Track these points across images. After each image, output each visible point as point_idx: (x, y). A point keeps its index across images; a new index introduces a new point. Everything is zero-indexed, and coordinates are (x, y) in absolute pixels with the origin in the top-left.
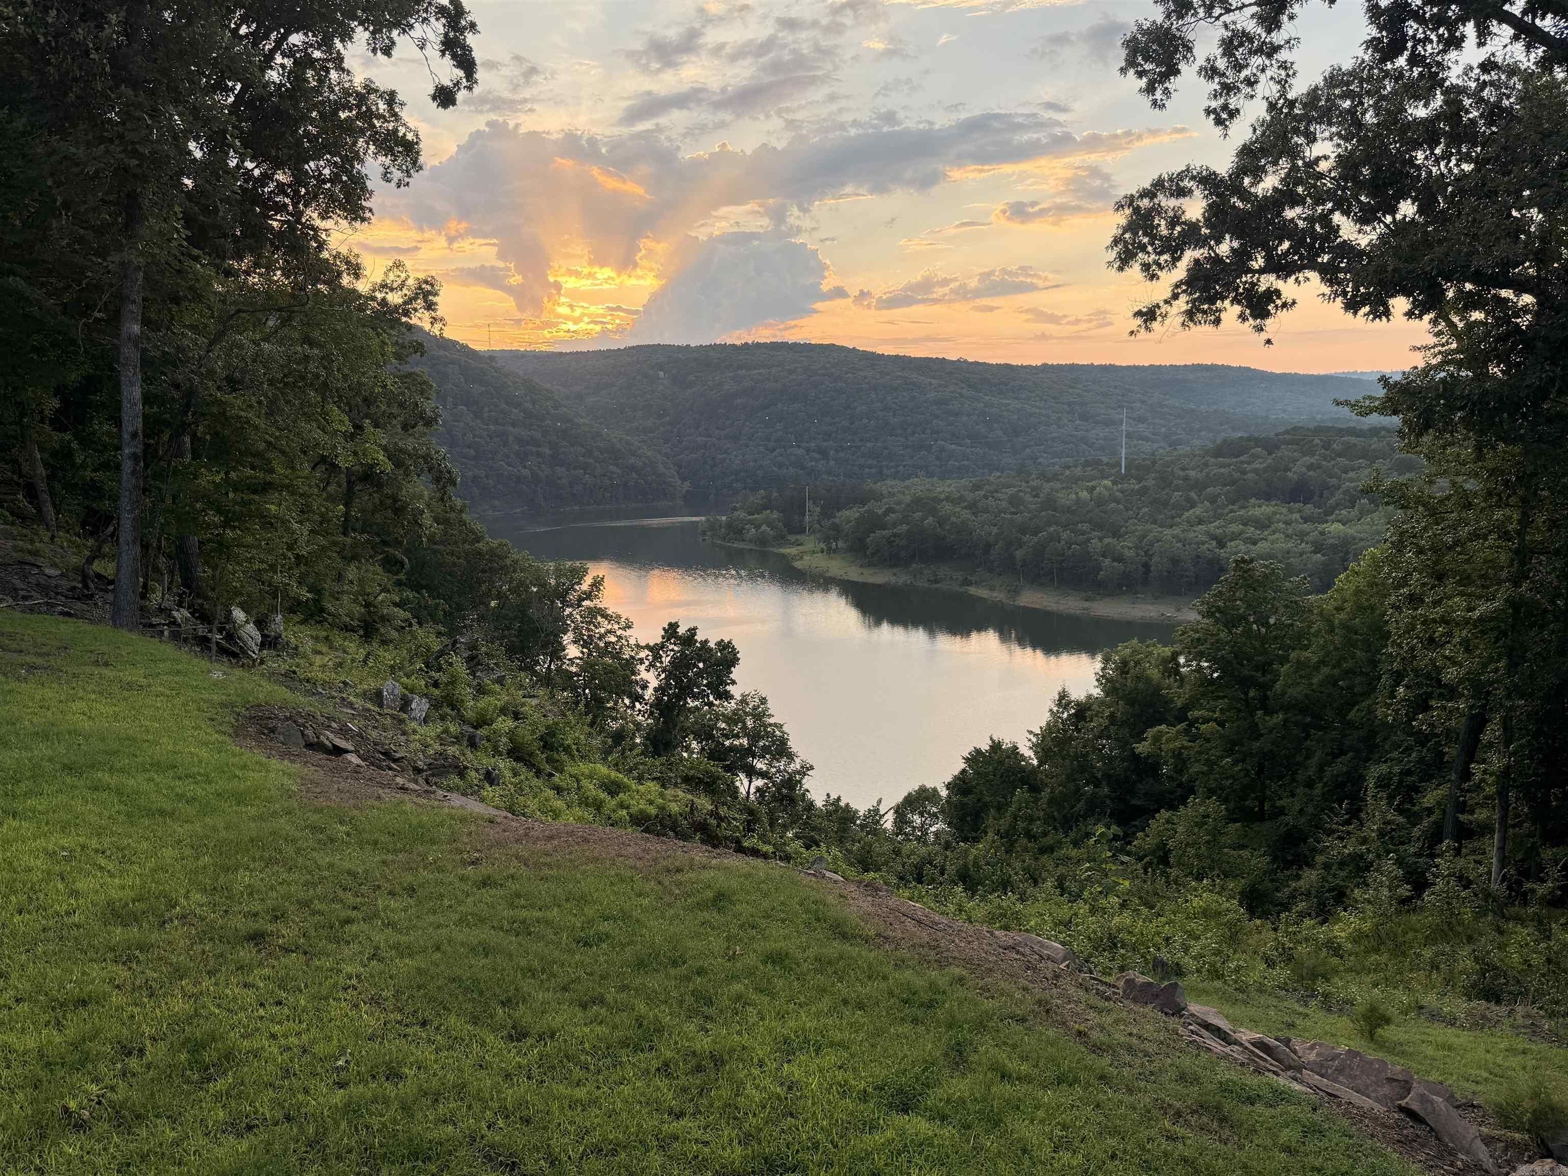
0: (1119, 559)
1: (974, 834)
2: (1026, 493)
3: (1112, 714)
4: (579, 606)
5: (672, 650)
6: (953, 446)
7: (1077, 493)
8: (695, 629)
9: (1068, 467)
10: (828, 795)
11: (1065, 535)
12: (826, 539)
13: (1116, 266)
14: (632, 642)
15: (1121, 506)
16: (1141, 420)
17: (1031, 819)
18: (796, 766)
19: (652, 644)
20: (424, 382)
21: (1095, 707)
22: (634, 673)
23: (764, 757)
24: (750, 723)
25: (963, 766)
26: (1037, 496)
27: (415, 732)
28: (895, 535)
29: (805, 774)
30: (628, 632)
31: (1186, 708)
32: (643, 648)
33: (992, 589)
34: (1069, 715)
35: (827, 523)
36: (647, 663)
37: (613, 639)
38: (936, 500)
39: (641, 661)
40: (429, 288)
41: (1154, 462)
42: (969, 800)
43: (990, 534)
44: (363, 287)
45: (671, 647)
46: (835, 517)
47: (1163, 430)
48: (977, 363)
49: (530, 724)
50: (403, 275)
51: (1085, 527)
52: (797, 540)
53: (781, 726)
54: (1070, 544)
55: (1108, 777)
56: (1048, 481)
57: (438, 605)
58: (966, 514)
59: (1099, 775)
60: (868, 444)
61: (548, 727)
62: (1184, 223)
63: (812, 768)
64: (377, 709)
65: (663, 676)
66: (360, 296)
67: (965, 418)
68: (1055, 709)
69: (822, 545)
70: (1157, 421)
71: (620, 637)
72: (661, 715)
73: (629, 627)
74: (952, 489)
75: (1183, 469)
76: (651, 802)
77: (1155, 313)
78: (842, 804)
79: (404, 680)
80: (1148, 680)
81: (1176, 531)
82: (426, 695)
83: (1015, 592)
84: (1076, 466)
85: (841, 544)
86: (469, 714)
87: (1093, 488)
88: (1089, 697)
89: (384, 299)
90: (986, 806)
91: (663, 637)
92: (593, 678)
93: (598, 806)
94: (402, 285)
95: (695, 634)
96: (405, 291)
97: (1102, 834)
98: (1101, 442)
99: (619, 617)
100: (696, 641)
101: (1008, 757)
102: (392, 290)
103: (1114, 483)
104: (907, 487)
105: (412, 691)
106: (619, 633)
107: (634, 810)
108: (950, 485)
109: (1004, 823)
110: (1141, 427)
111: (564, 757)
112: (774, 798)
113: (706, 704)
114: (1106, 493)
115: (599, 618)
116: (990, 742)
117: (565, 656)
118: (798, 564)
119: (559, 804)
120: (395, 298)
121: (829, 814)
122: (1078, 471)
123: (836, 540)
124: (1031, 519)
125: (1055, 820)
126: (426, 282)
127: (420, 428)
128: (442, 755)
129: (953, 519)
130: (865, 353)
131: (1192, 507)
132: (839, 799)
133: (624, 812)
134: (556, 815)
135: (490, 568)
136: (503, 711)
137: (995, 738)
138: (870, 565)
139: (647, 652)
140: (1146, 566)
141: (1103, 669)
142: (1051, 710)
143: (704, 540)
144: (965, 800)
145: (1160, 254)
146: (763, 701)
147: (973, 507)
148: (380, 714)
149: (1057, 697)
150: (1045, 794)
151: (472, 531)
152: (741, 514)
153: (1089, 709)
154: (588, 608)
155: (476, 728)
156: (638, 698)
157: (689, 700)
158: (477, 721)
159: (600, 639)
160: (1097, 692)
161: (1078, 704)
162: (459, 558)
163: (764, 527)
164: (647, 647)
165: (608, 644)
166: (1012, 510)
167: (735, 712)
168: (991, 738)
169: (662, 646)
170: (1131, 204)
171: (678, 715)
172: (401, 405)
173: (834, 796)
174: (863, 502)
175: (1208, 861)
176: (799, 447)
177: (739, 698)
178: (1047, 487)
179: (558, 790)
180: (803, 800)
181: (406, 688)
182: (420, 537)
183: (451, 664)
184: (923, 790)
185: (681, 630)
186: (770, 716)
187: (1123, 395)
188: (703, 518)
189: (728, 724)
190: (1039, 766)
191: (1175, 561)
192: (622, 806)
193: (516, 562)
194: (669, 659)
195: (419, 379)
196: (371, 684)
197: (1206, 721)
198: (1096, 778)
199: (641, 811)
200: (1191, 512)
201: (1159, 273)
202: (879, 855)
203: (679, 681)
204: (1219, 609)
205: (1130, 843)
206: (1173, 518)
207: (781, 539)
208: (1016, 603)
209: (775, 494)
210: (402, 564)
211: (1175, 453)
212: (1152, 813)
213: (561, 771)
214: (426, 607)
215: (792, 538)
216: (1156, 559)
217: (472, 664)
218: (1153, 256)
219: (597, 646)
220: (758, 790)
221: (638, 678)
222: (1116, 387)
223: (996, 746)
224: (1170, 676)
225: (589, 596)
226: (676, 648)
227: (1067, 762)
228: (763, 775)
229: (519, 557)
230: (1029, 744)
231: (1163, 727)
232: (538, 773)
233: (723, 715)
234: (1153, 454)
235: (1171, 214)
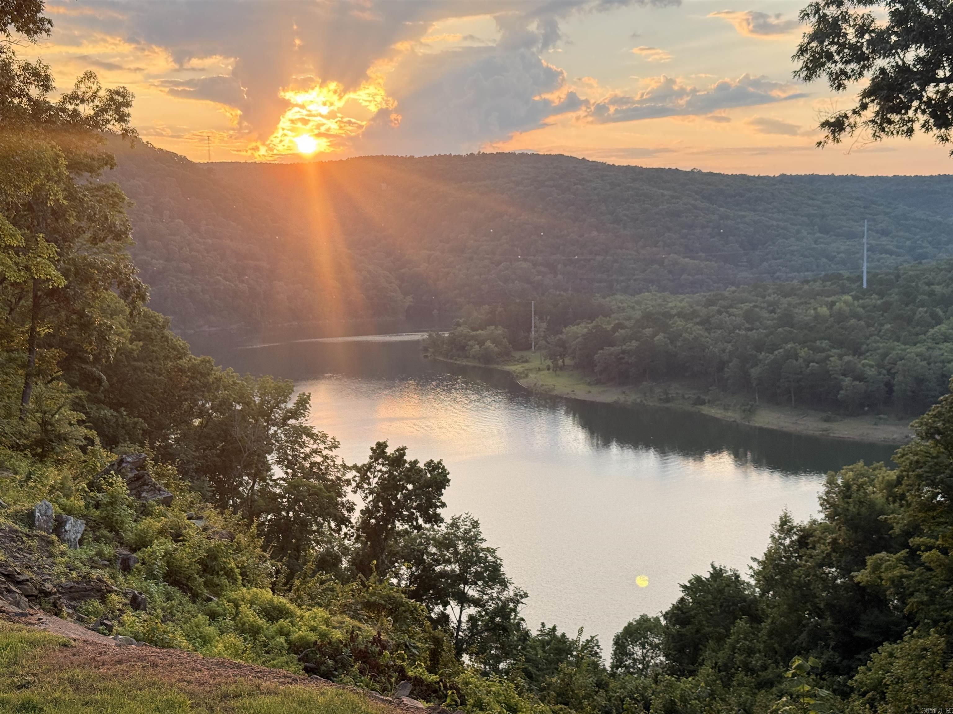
0: (860, 378)
1: (692, 667)
2: (762, 308)
3: (835, 541)
4: (284, 424)
5: (380, 471)
6: (687, 260)
7: (815, 309)
8: (404, 448)
9: (807, 282)
10: (543, 625)
11: (803, 352)
12: (552, 356)
13: (803, 75)
14: (339, 462)
15: (862, 323)
16: (885, 233)
17: (750, 652)
18: (510, 593)
19: (359, 465)
20: (117, 195)
21: (818, 533)
22: (340, 495)
23: (476, 584)
24: (461, 548)
25: (682, 595)
26: (773, 311)
27: (63, 554)
28: (623, 352)
29: (518, 602)
30: (334, 452)
31: (908, 534)
32: (349, 468)
33: (726, 408)
34: (792, 542)
35: (553, 339)
36: (354, 484)
37: (318, 459)
38: (668, 315)
39: (348, 482)
40: (120, 99)
41: (898, 277)
42: (688, 630)
43: (724, 351)
44: (53, 99)
45: (379, 467)
46: (561, 333)
47: (908, 243)
48: (711, 174)
49: (190, 547)
50: (95, 87)
51: (825, 344)
52: (522, 357)
53: (494, 551)
54: (808, 362)
55: (830, 606)
56: (785, 296)
57: (136, 423)
58: (699, 330)
59: (822, 606)
60: (599, 258)
61: (209, 550)
62: (873, 31)
63: (526, 595)
64: (26, 530)
65: (371, 498)
66: (50, 108)
67: (698, 231)
68: (777, 535)
69: (549, 362)
70: (901, 233)
71: (326, 457)
72: (368, 538)
73: (336, 447)
74: (683, 304)
75: (929, 284)
76: (313, 629)
77: (843, 123)
78: (559, 633)
79: (63, 500)
80: (872, 505)
81: (920, 349)
82: (84, 517)
83: (751, 411)
84: (815, 281)
85: (568, 361)
86: (129, 536)
87: (833, 304)
88: (814, 522)
89: (75, 110)
90: (706, 637)
91: (371, 458)
92: (296, 501)
93: (255, 631)
94: (95, 95)
95: (404, 454)
96: (97, 102)
97: (799, 667)
98: (842, 255)
99: (325, 436)
100: (405, 461)
101: (728, 586)
102: (82, 101)
103: (856, 298)
104: (638, 303)
105: (70, 513)
106: (325, 452)
107: (294, 637)
108: (683, 300)
109: (722, 656)
110: (884, 240)
111: (224, 581)
112: (487, 628)
113: (415, 528)
114: (847, 309)
115: (304, 437)
116: (711, 570)
117: (271, 476)
118: (522, 382)
119: (211, 630)
120: (86, 110)
121: (544, 644)
122: (817, 287)
123: (563, 356)
124: (767, 336)
125: (776, 653)
126: (118, 93)
127: (110, 242)
128: (86, 578)
129: (685, 335)
130: (595, 164)
131: (940, 324)
132: (554, 629)
133: (282, 639)
134: (206, 641)
135: (192, 386)
136: (161, 532)
137: (717, 565)
138: (598, 382)
139: (354, 473)
140: (889, 386)
141: (827, 493)
142: (772, 536)
143: (426, 357)
144: (683, 630)
145: (847, 62)
146: (475, 524)
147: (705, 322)
148: (28, 536)
149: (779, 522)
150: (766, 625)
151: (175, 348)
152: (464, 330)
153: (811, 535)
154: (294, 427)
155: (134, 550)
156: (345, 521)
157: (397, 524)
158: (135, 543)
159: (305, 459)
160: (820, 517)
161: (803, 530)
162: (160, 375)
163: (488, 344)
164: (355, 467)
165: (313, 464)
166: (747, 325)
167: (446, 537)
168: (713, 566)
169: (370, 467)
170: (817, 11)
171: (386, 539)
172: (91, 219)
173: (549, 626)
174: (592, 318)
175: (927, 697)
176: (525, 260)
177: (450, 522)
178: (785, 302)
179: (213, 616)
180: (518, 630)
181: (64, 510)
182: (107, 352)
183: (111, 484)
184: (644, 620)
185: (390, 451)
186: (483, 540)
187: (865, 207)
188: (425, 335)
189: (439, 550)
190: (762, 595)
191: (920, 381)
192: (281, 632)
193: (219, 380)
194: (376, 480)
195: (111, 192)
196: (25, 505)
197: (929, 548)
198: (820, 609)
199: (302, 638)
200: (936, 329)
201: (846, 82)
202: (580, 687)
203: (387, 504)
204: (938, 432)
205: (851, 678)
206: (917, 334)
207: (506, 356)
208: (752, 424)
209: (500, 309)
210: (100, 381)
211: (920, 267)
212: (874, 646)
213: (218, 595)
214: (123, 427)
215: (517, 355)
216: (899, 378)
217: (137, 484)
218: (840, 65)
219: (302, 468)
220: (471, 618)
221: (344, 499)
222: (857, 199)
223: (717, 574)
224: (894, 502)
225: (295, 414)
226: (384, 469)
227: (790, 591)
228: (476, 603)
229: (224, 373)
230: (750, 572)
231: (883, 554)
232: (194, 597)
233: (434, 539)
234: (897, 268)
235: (860, 22)
